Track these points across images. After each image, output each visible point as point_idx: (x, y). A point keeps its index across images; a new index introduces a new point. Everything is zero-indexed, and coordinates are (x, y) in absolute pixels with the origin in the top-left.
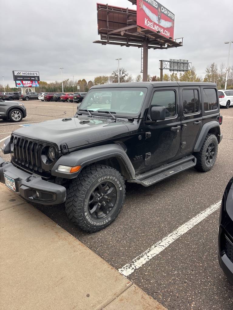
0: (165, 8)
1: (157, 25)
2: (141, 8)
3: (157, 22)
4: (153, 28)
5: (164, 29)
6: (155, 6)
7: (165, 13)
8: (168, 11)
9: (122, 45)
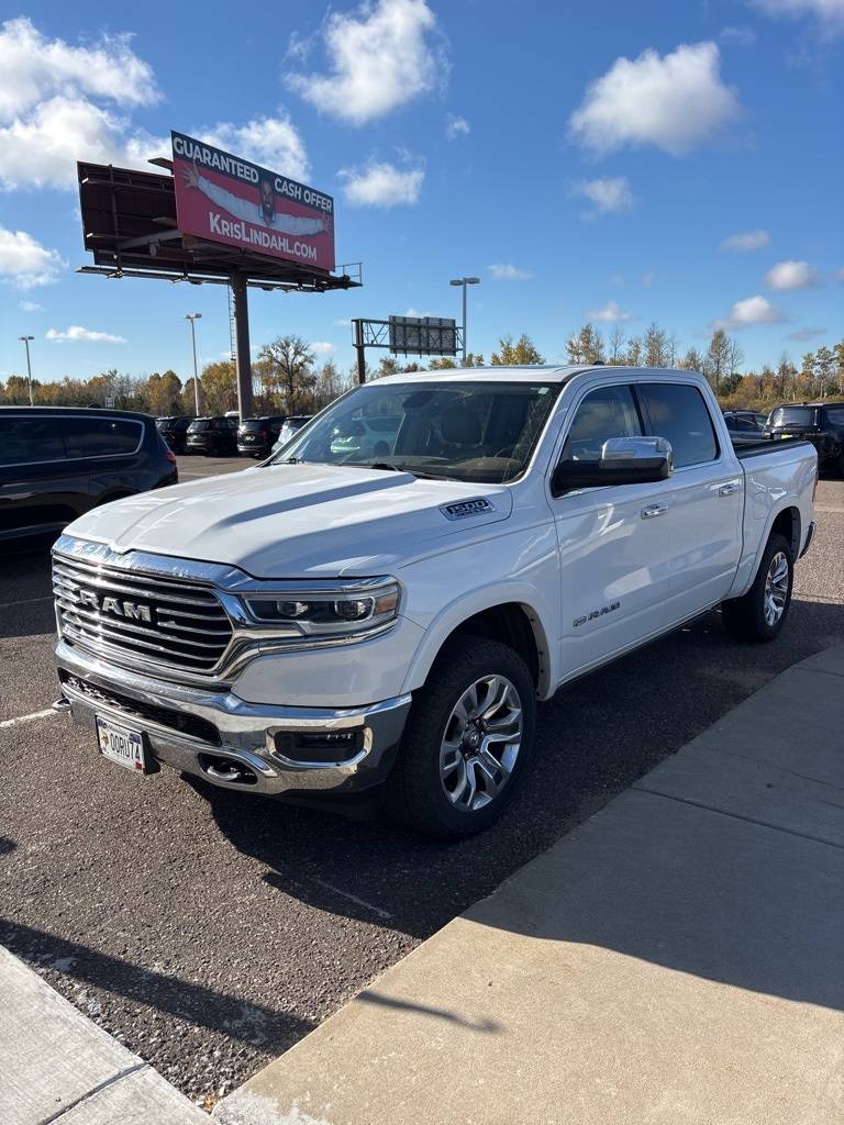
0: (290, 181)
3: (261, 223)
4: (247, 239)
6: (247, 178)
7: (292, 195)
8: (305, 188)
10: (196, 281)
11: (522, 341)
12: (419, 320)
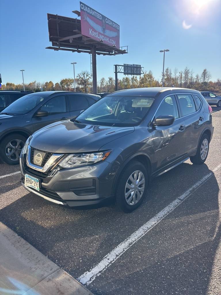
0: (109, 20)
1: (102, 34)
2: (84, 19)
3: (102, 32)
4: (98, 38)
5: (110, 38)
6: (99, 18)
7: (110, 24)
8: (113, 22)
9: (73, 51)
10: (79, 52)
11: (149, 72)
12: (131, 65)
